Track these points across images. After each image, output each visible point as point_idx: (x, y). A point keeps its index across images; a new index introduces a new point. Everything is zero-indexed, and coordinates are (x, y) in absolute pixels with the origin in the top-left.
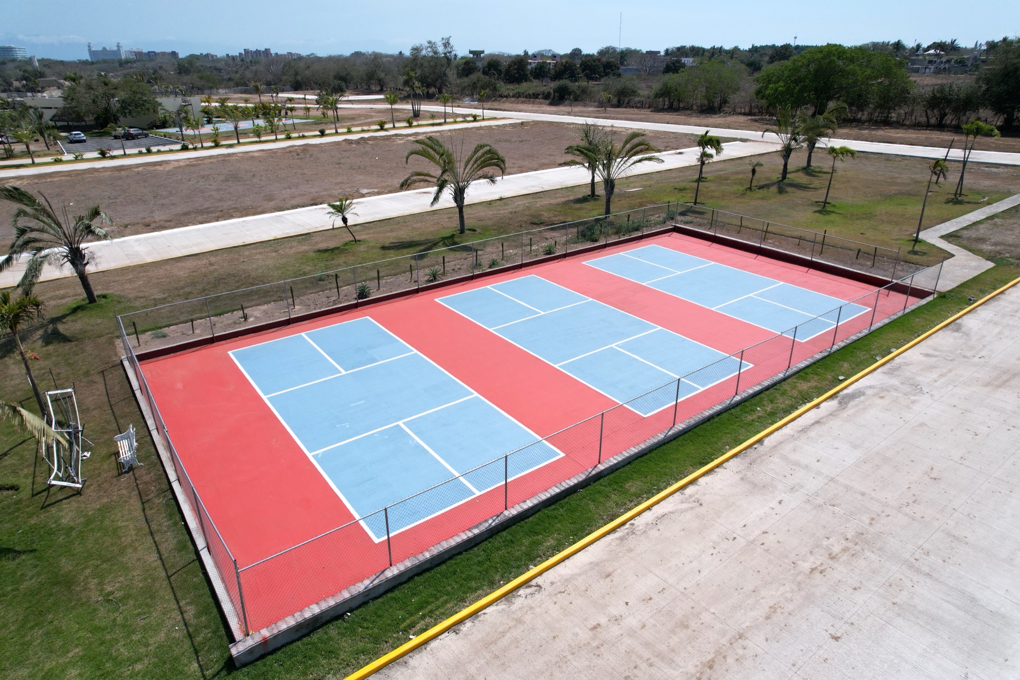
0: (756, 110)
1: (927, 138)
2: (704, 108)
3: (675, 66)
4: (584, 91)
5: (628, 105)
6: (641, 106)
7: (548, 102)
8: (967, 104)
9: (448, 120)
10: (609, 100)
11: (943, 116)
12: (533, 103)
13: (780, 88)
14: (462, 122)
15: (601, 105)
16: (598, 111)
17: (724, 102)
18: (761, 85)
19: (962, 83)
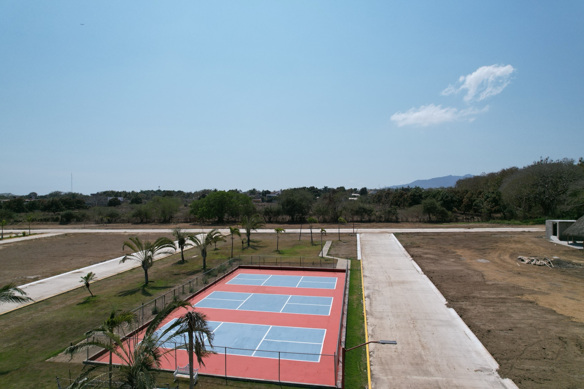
0: (188, 220)
1: (268, 227)
2: (161, 221)
3: (114, 201)
4: (83, 216)
5: (115, 222)
6: (123, 222)
7: (58, 223)
8: (278, 213)
9: (4, 236)
10: (102, 220)
11: (270, 218)
12: (46, 224)
13: (204, 210)
14: (15, 237)
15: (97, 222)
16: (100, 226)
17: (171, 217)
18: (193, 209)
19: (275, 206)
